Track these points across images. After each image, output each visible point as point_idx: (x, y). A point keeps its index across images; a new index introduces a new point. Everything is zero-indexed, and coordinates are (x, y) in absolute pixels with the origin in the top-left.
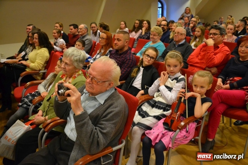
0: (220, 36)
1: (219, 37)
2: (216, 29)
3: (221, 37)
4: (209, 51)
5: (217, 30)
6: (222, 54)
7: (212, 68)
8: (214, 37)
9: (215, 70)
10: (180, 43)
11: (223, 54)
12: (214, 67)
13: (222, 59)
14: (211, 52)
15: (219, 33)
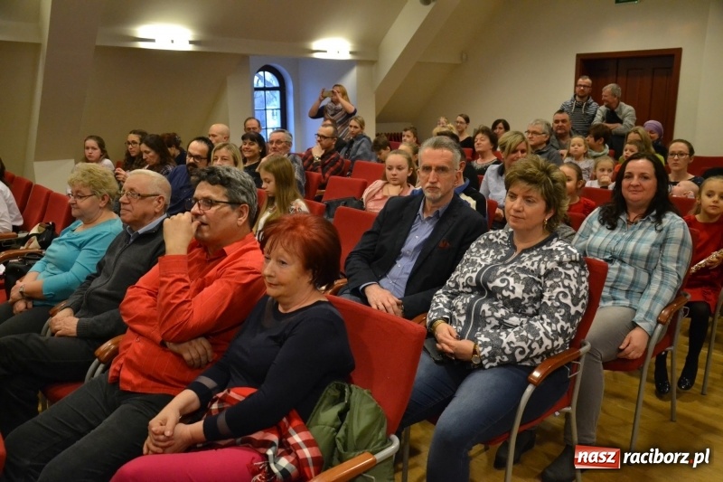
0: (227, 209)
1: (227, 214)
2: (213, 183)
3: (235, 214)
4: (166, 276)
5: (217, 187)
6: (226, 284)
7: (186, 345)
8: (205, 214)
9: (200, 350)
10: (141, 231)
11: (229, 283)
12: (199, 337)
13: (221, 307)
14: (170, 280)
15: (226, 200)
